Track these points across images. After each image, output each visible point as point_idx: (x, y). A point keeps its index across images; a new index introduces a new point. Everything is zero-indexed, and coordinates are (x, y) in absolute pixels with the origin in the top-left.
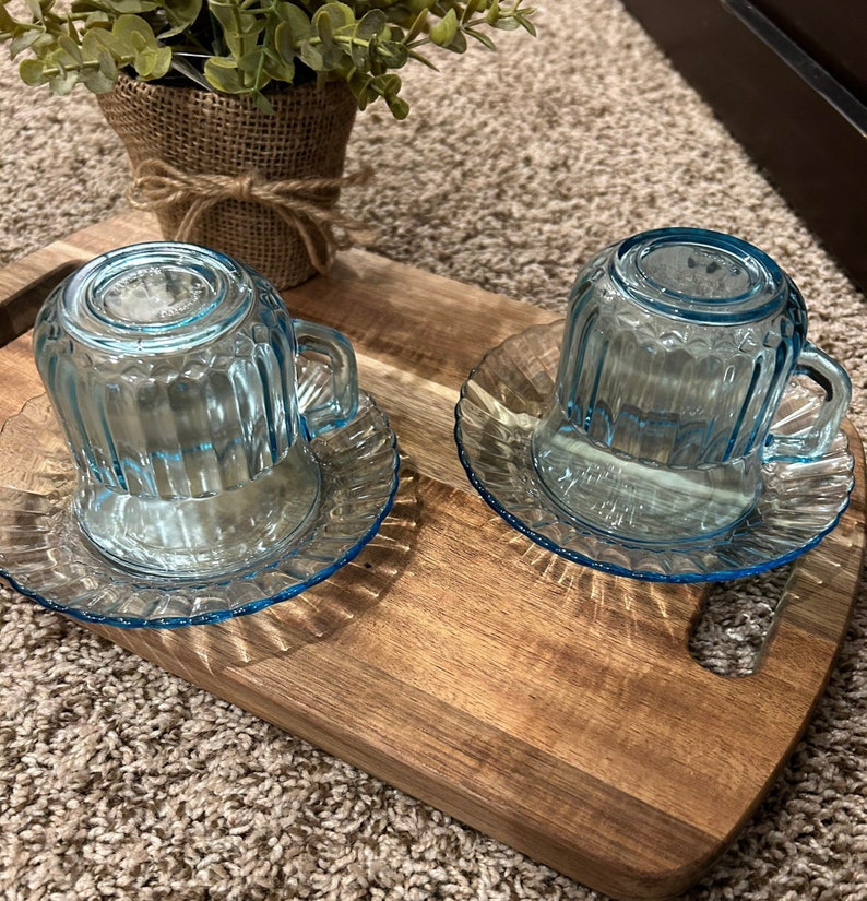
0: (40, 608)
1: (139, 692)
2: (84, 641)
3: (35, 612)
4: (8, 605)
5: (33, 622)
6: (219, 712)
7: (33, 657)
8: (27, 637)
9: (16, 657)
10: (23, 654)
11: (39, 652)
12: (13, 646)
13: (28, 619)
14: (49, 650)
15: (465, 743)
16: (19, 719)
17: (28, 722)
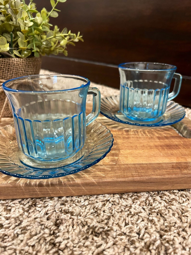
0: (20, 200)
1: (74, 205)
2: (45, 200)
3: (20, 202)
4: (7, 205)
5: (21, 204)
6: (102, 198)
7: (29, 213)
8: (23, 209)
9: (24, 216)
10: (26, 214)
11: (30, 211)
12: (20, 213)
13: (19, 205)
14: (34, 209)
15: (172, 168)
16: (42, 232)
17: (47, 231)
